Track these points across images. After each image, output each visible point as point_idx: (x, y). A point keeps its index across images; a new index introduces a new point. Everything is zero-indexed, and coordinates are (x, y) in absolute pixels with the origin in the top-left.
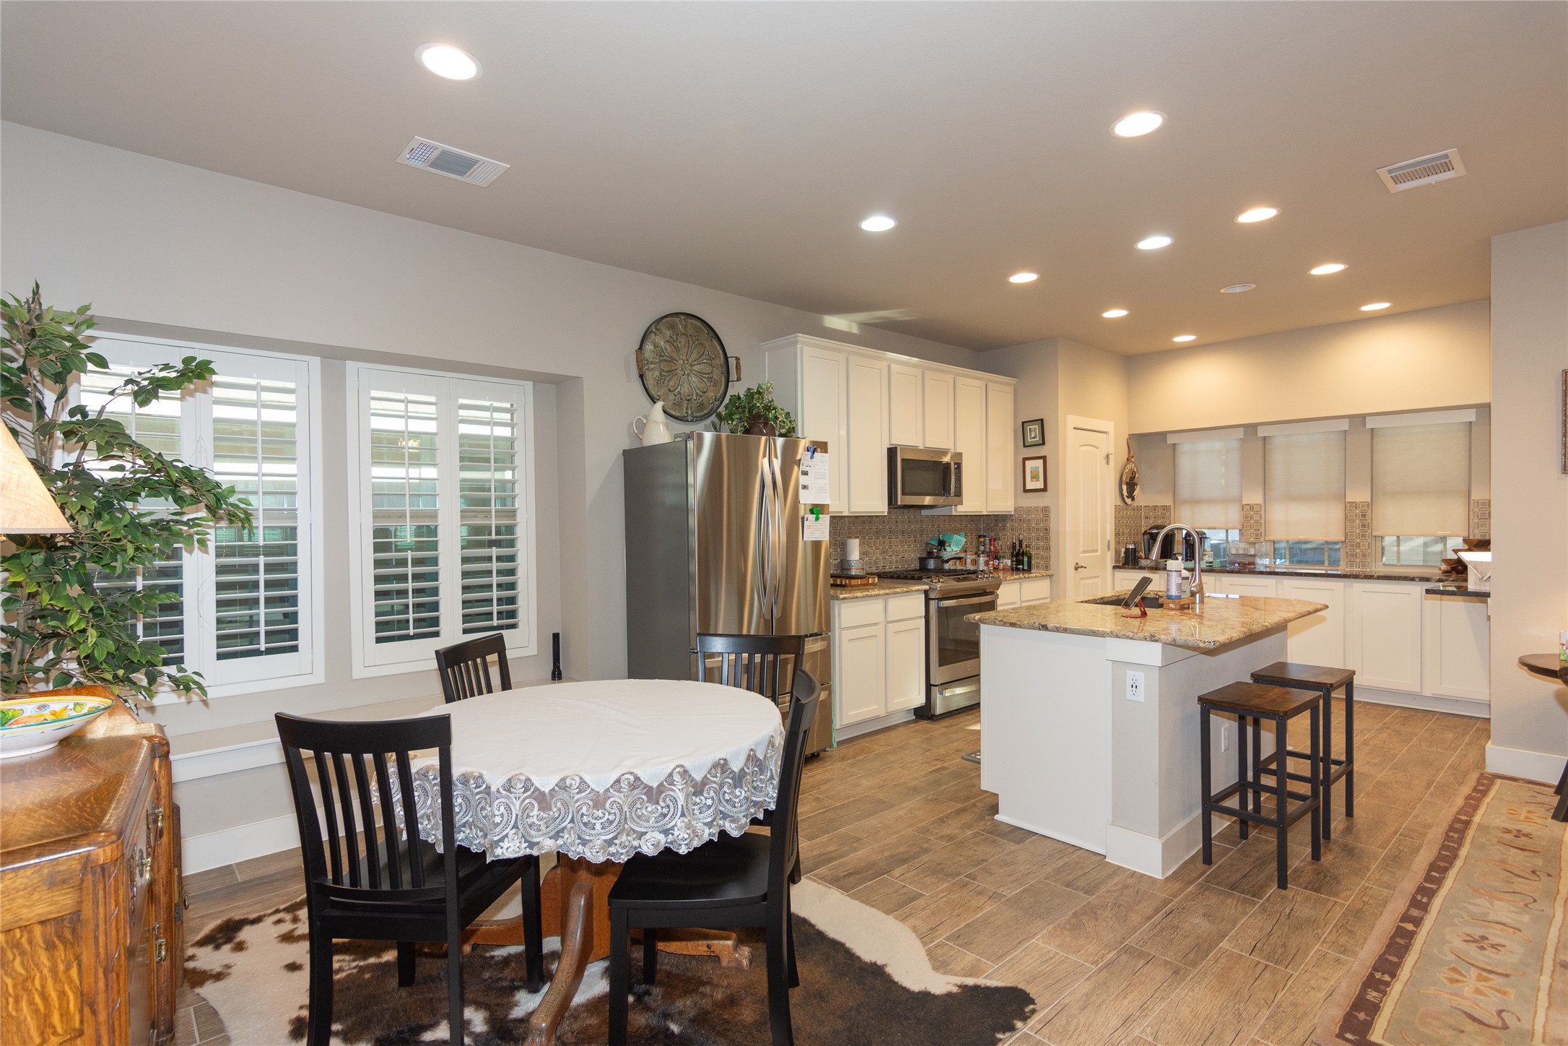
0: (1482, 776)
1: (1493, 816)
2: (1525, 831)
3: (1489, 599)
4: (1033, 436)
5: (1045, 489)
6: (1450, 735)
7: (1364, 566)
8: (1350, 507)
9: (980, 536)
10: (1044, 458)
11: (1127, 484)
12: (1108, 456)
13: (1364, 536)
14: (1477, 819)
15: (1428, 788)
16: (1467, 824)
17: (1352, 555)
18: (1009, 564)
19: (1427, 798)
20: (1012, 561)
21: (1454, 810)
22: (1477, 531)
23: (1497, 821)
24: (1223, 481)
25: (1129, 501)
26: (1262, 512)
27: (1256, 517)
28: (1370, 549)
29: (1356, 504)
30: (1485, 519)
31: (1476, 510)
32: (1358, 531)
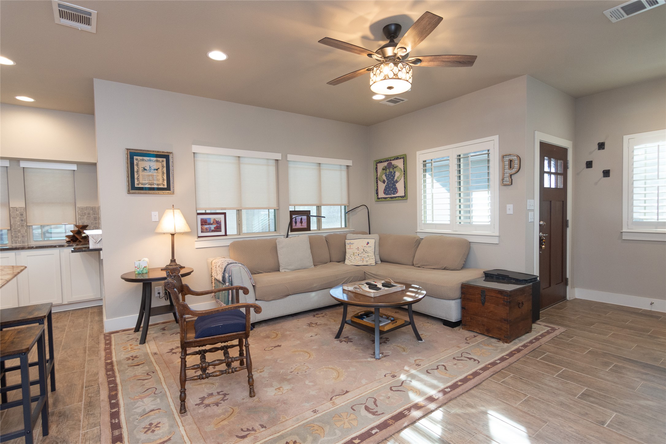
0: (105, 336)
1: (119, 354)
2: (134, 355)
3: (101, 252)
6: (81, 320)
7: (23, 242)
8: (12, 212)
13: (23, 226)
14: (114, 359)
15: (85, 353)
16: (112, 363)
17: (16, 237)
19: (87, 358)
21: (103, 359)
22: (80, 222)
23: (122, 356)
28: (26, 232)
29: (16, 209)
30: (83, 216)
31: (79, 212)
32: (19, 223)
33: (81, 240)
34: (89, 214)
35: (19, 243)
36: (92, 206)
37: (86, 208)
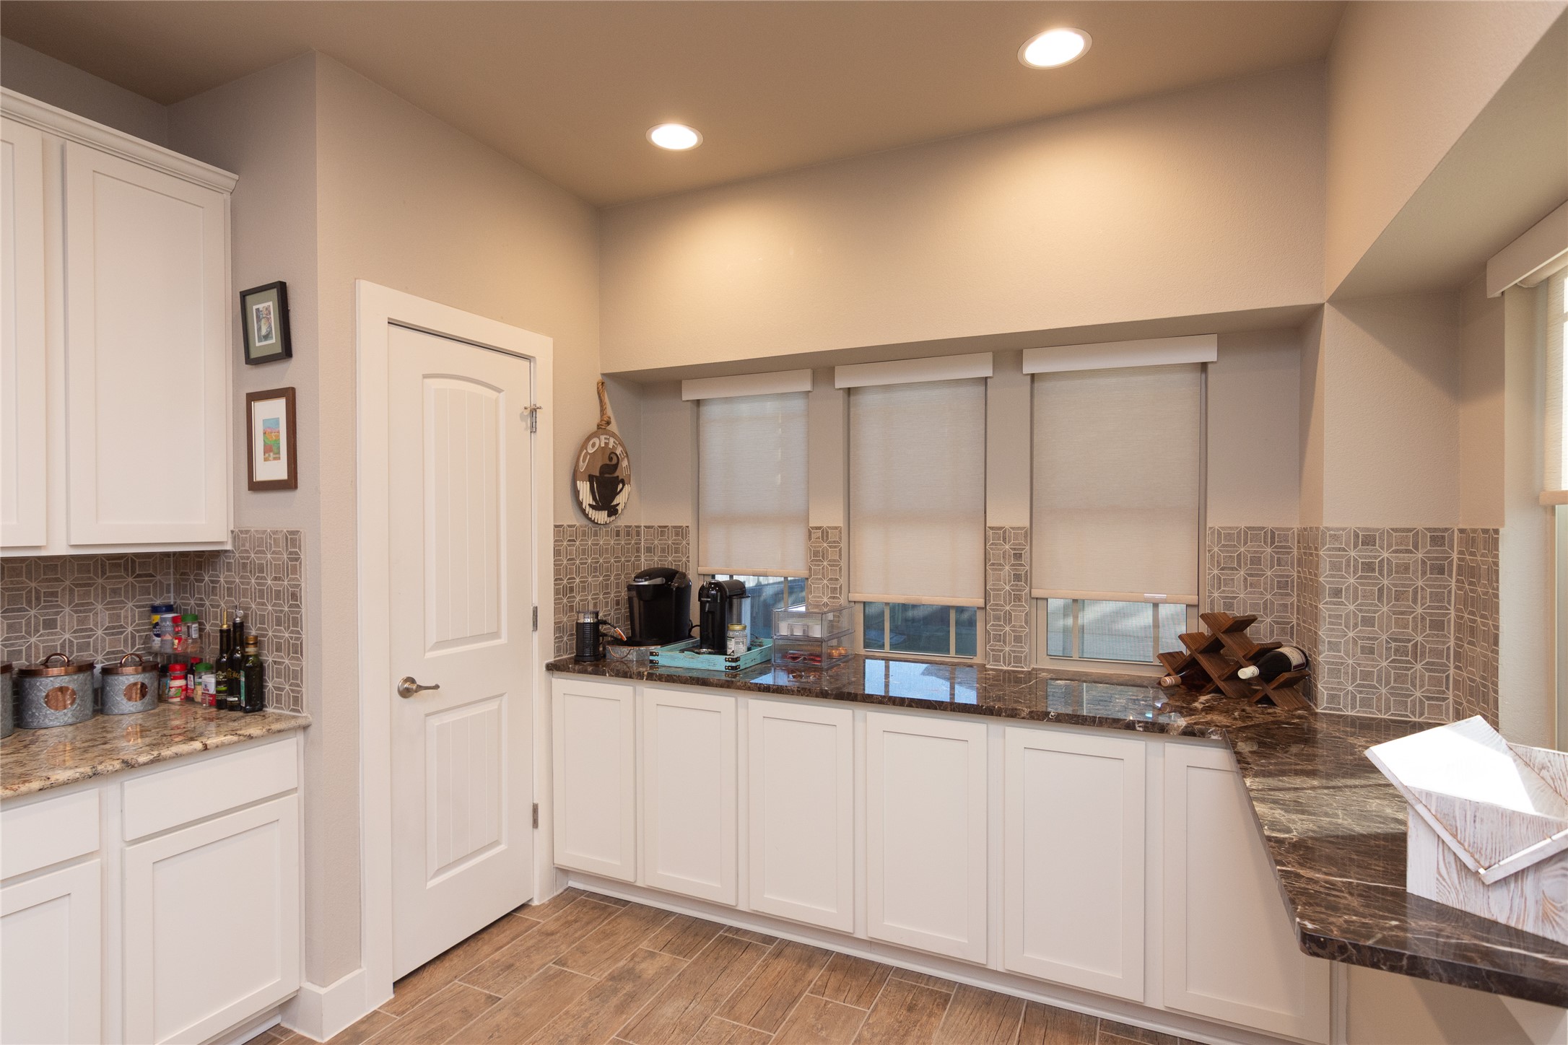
4: (264, 332)
5: (289, 484)
7: (1018, 657)
8: (992, 537)
9: (155, 610)
10: (289, 394)
11: (591, 478)
12: (533, 411)
13: (1018, 598)
17: (998, 638)
18: (212, 690)
20: (218, 683)
22: (1216, 595)
24: (779, 479)
25: (601, 516)
26: (843, 545)
27: (832, 554)
28: (1026, 623)
29: (1005, 532)
30: (1233, 569)
31: (1216, 549)
32: (1007, 588)
33: (1221, 685)
34: (1256, 561)
35: (1004, 663)
36: (1270, 524)
37: (1246, 533)
